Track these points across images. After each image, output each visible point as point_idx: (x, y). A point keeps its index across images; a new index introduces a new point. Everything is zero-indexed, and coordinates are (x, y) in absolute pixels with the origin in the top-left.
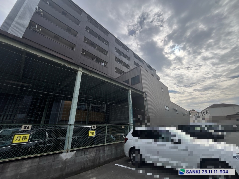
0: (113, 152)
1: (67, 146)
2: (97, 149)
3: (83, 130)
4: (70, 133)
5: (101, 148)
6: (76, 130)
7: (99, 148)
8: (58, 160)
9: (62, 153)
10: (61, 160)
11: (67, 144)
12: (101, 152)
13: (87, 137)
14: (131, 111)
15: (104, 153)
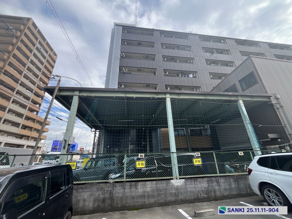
0: (233, 186)
1: (175, 173)
2: (208, 179)
3: (186, 157)
4: (175, 161)
5: (213, 179)
6: (179, 158)
7: (210, 179)
8: (170, 185)
9: (172, 179)
10: (173, 185)
11: (175, 171)
12: (214, 184)
13: (193, 166)
14: (250, 130)
15: (219, 185)
